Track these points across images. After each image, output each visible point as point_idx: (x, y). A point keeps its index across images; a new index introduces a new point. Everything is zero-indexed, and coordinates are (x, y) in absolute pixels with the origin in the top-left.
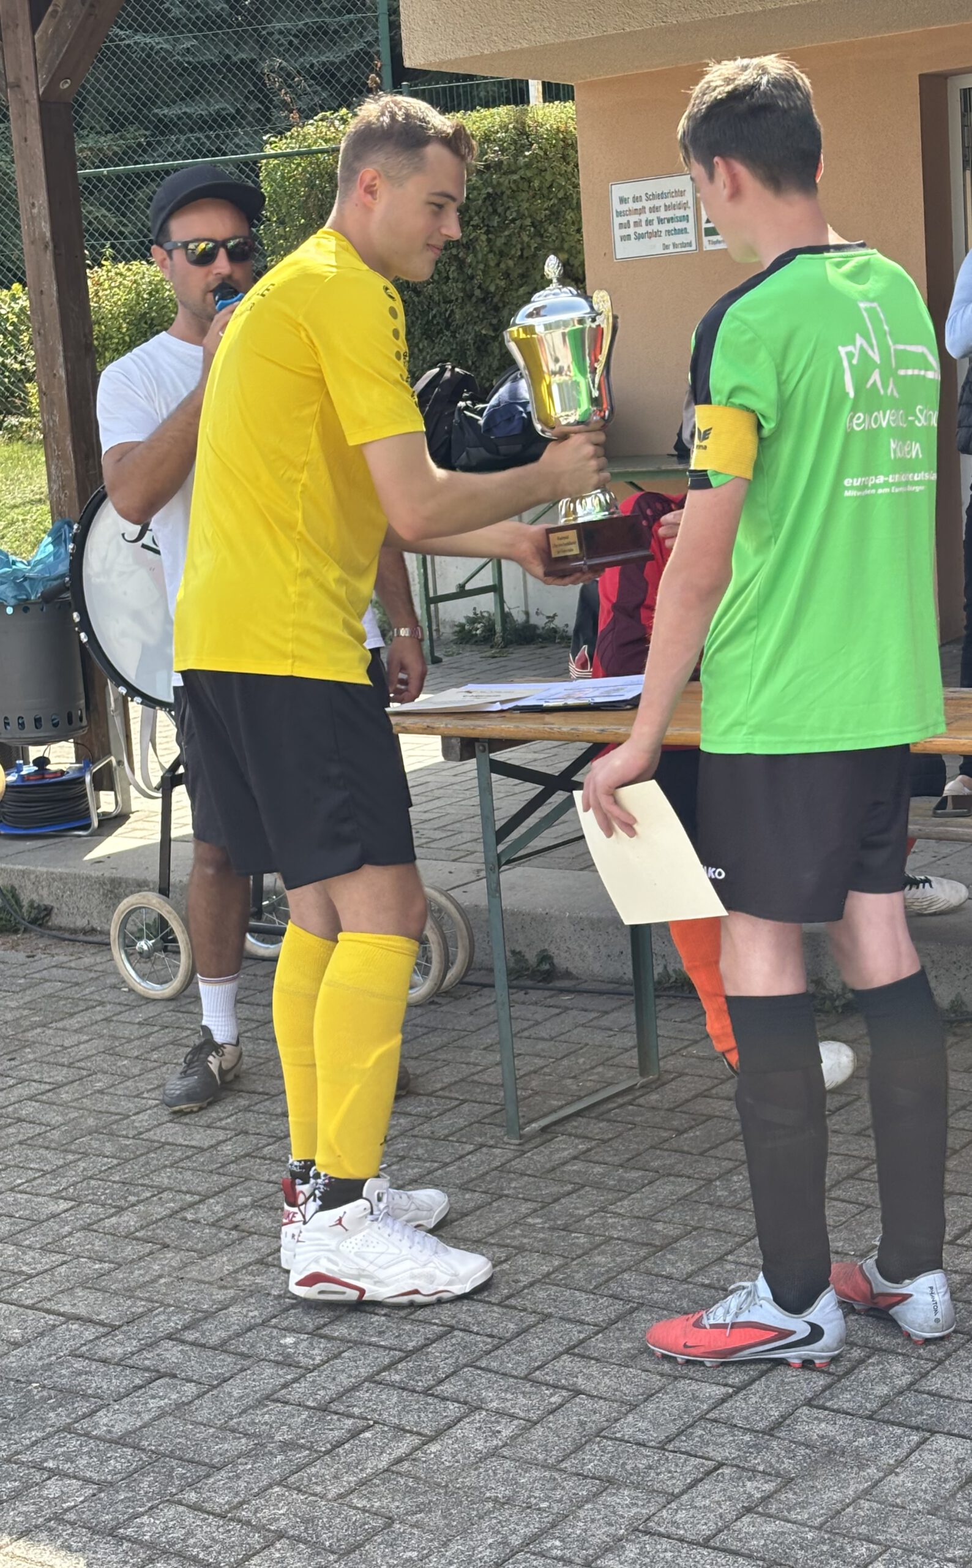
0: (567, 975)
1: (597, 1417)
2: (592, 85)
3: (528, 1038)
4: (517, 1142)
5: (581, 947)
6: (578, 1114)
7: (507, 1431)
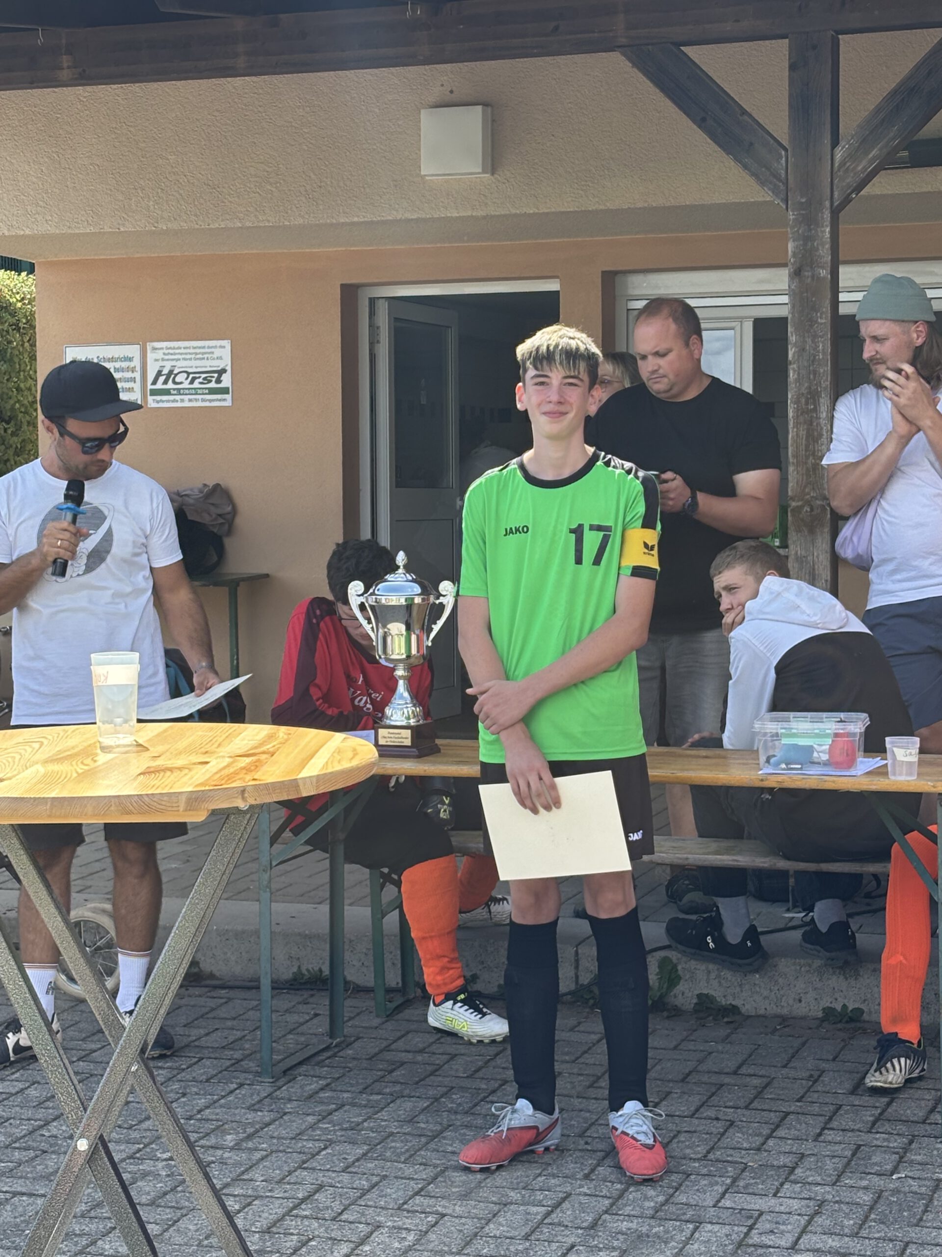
0: (212, 976)
1: (467, 1227)
2: (52, 264)
3: (214, 1018)
4: (271, 1080)
5: (225, 953)
6: (300, 1063)
7: (411, 1237)
